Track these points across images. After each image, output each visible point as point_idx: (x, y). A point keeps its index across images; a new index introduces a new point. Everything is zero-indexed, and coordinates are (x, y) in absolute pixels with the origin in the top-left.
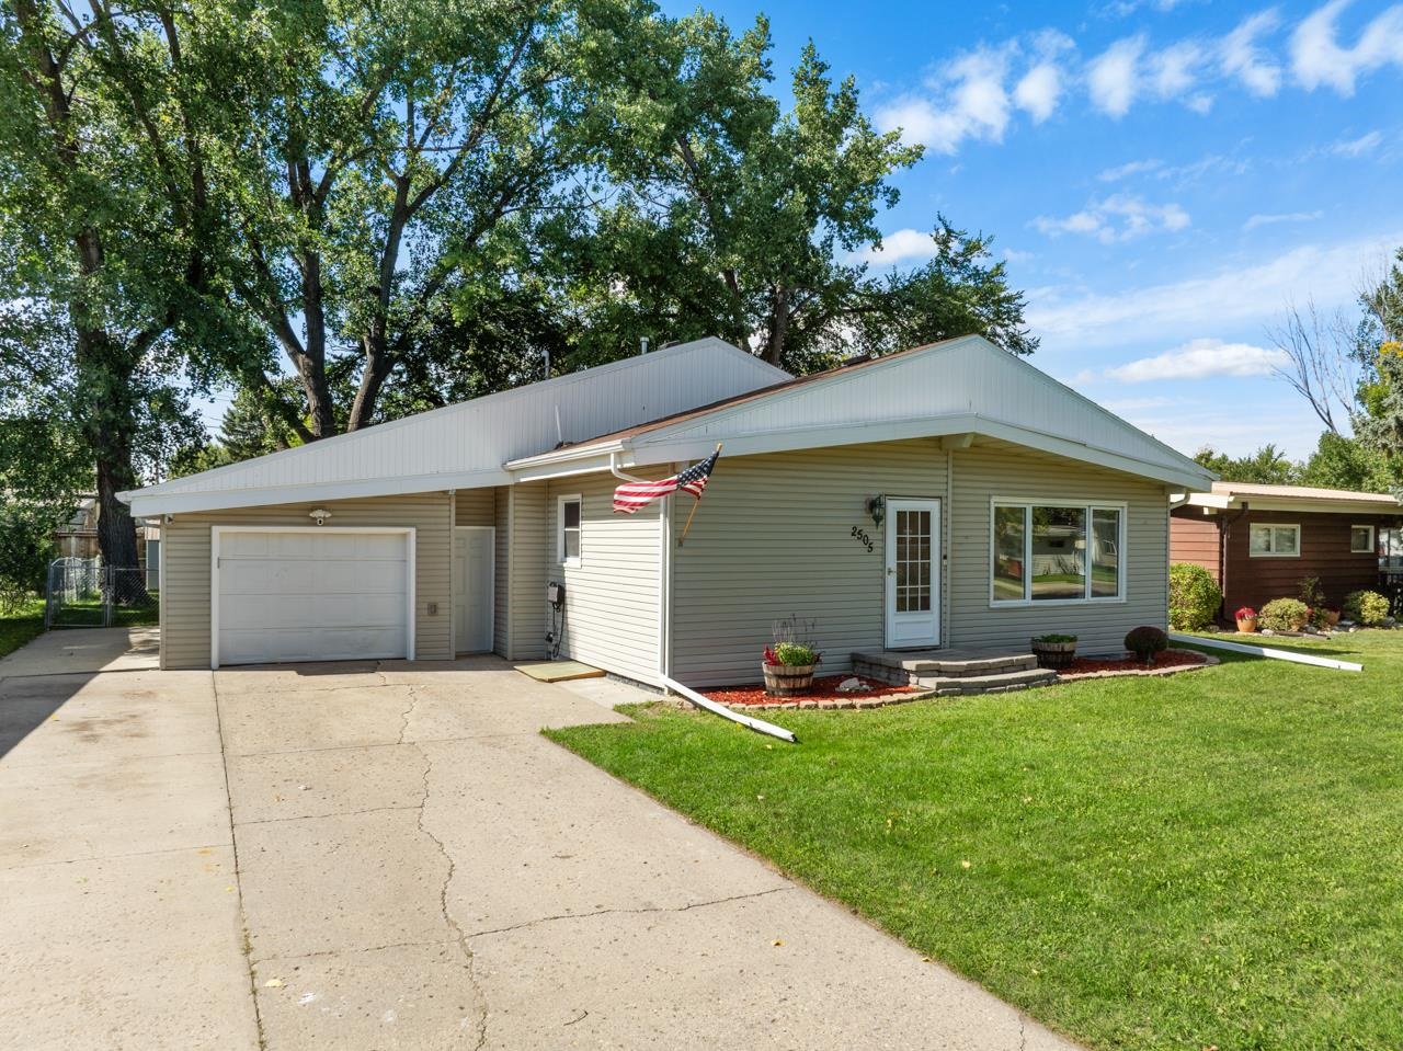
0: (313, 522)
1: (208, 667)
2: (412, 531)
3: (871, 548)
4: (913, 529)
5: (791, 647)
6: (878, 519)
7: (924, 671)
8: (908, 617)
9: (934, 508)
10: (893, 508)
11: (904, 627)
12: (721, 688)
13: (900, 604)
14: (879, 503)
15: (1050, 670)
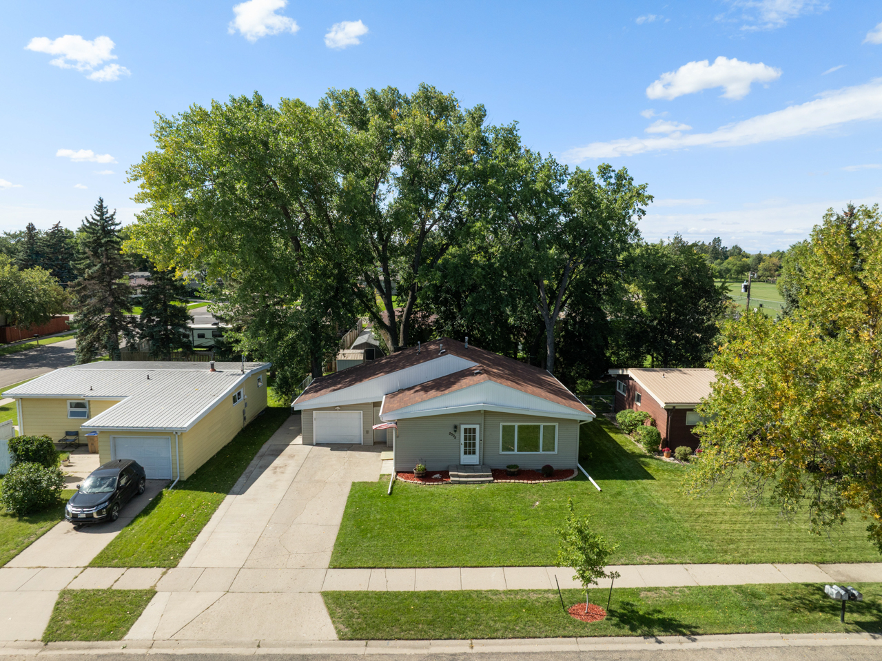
0: (336, 410)
1: (312, 445)
2: (362, 413)
3: (455, 438)
4: (470, 433)
5: (420, 466)
6: (455, 431)
7: (454, 476)
8: (468, 456)
9: (477, 427)
10: (463, 427)
11: (466, 459)
12: (408, 472)
13: (465, 453)
14: (456, 427)
15: (492, 478)
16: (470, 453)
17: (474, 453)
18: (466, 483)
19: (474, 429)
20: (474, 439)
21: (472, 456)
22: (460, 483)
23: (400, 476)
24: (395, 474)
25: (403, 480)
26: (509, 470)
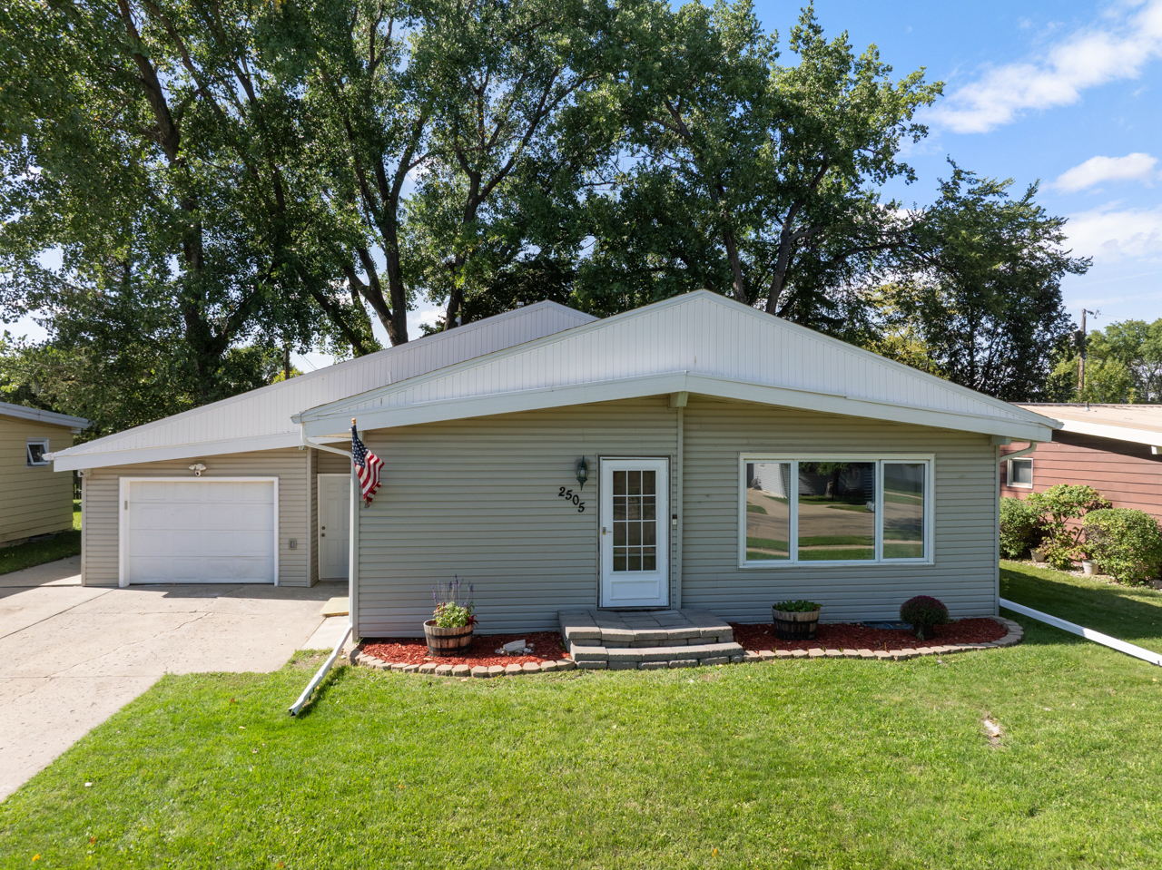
0: (194, 474)
1: (116, 586)
2: (276, 480)
3: (582, 508)
4: (634, 489)
5: (449, 613)
6: (582, 480)
7: (582, 640)
8: (628, 576)
9: (660, 467)
10: (608, 468)
11: (621, 588)
12: (404, 641)
13: (619, 565)
14: (583, 465)
15: (736, 646)
16: (635, 566)
17: (651, 564)
18: (637, 663)
19: (650, 476)
20: (650, 511)
21: (642, 576)
22: (611, 664)
23: (369, 652)
24: (351, 646)
25: (379, 663)
26: (787, 616)
